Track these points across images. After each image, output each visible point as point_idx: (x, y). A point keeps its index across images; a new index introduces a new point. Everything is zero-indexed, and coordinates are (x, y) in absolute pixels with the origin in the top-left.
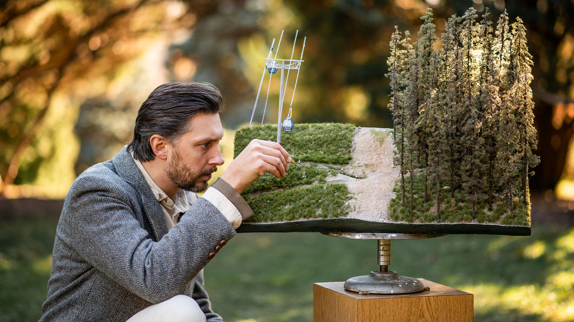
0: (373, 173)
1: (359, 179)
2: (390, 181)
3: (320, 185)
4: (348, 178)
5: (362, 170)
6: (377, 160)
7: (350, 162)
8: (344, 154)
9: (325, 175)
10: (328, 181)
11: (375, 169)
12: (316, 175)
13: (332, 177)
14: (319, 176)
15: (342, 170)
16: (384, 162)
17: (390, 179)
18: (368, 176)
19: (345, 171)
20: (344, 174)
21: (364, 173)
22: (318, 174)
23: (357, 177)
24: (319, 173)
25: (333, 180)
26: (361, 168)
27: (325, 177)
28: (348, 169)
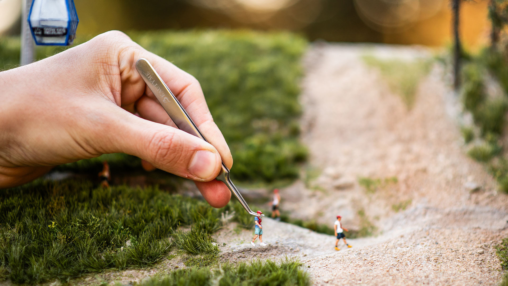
0: (400, 215)
1: (349, 241)
2: (475, 247)
3: (194, 268)
4: (301, 237)
5: (354, 202)
6: (402, 162)
7: (302, 172)
8: (276, 142)
9: (212, 225)
10: (224, 250)
11: (403, 198)
12: (175, 227)
13: (237, 232)
14: (187, 231)
15: (276, 202)
16: (433, 169)
17: (473, 236)
18: (381, 225)
19: (287, 206)
20: (284, 219)
21: (361, 213)
22: (183, 222)
23: (340, 231)
24: (186, 219)
25: (243, 246)
26: (350, 195)
27: (210, 232)
28: (298, 199)
